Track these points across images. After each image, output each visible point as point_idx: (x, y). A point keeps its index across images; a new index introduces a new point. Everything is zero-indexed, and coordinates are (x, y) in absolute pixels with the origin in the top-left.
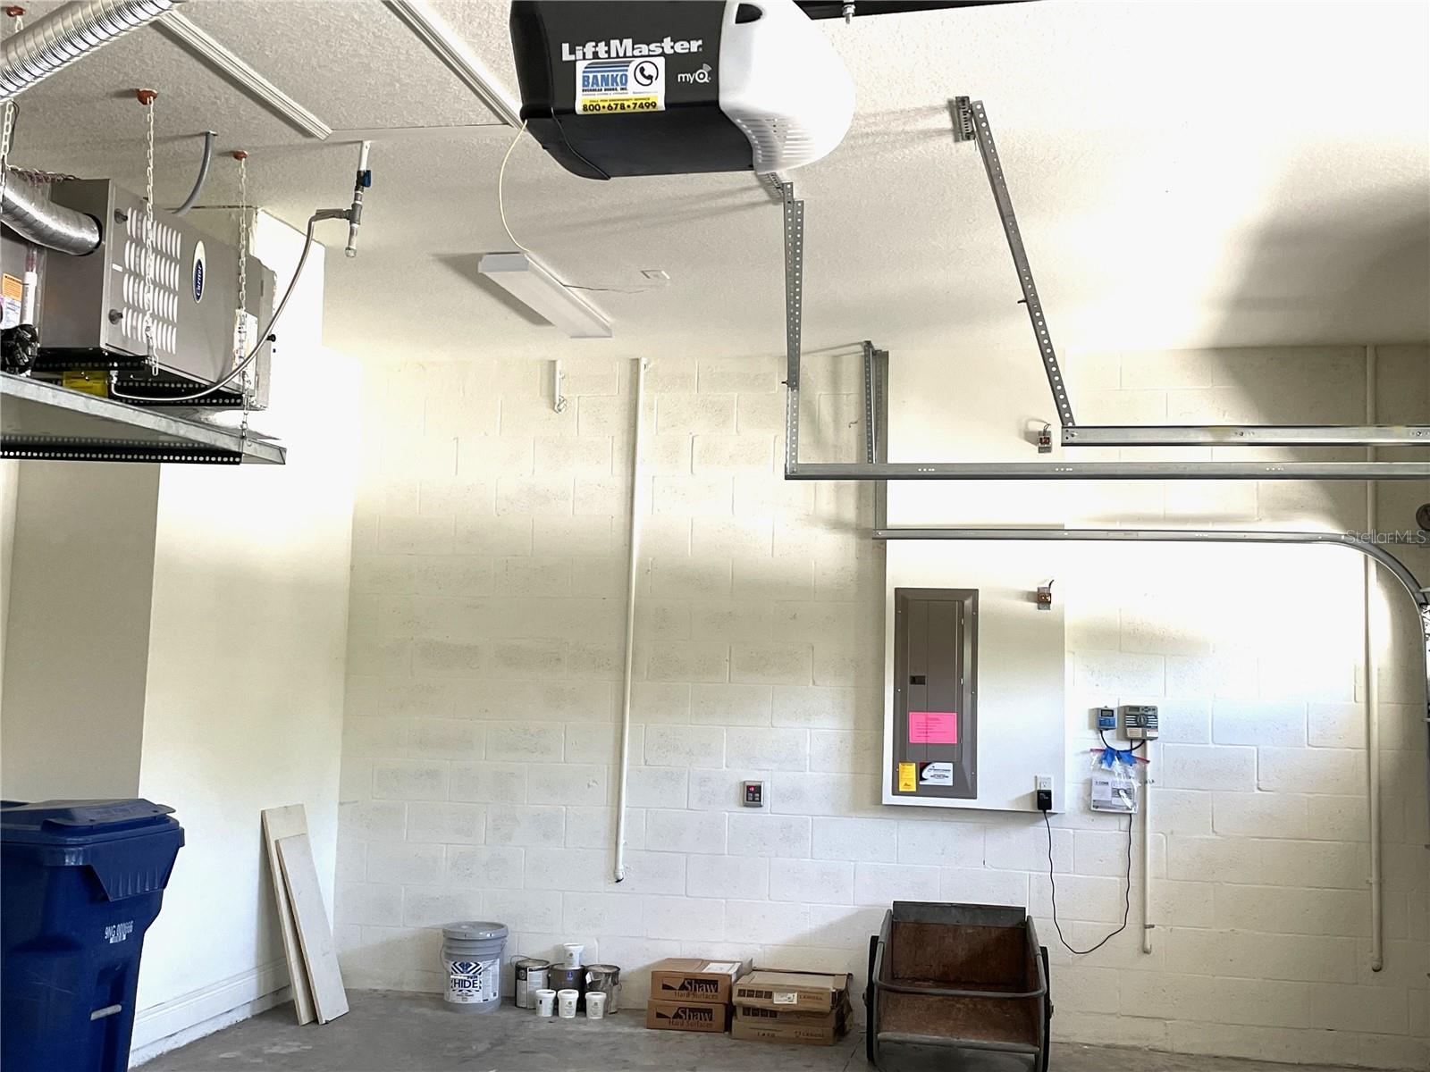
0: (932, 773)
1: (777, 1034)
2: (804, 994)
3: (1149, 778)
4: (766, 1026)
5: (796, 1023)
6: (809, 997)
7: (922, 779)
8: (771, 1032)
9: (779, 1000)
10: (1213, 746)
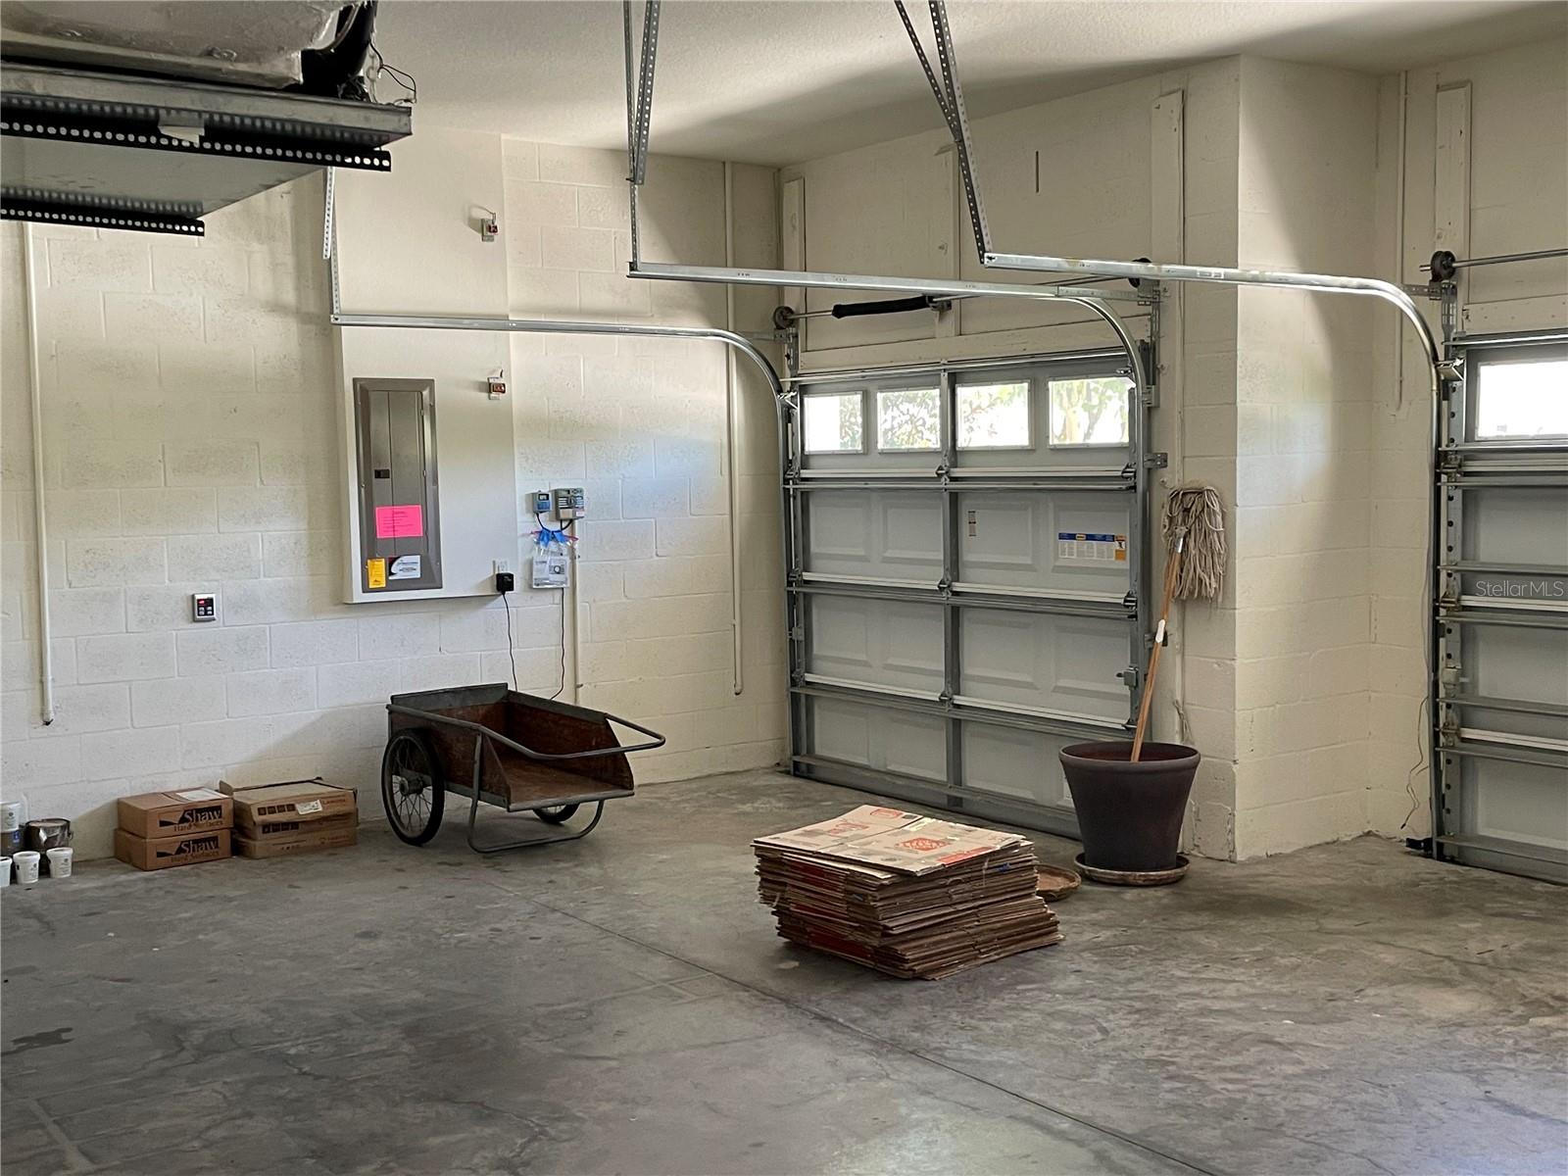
0: (401, 567)
1: (301, 844)
2: (326, 800)
3: (577, 553)
4: (290, 839)
5: (319, 830)
6: (332, 802)
7: (391, 574)
8: (295, 844)
9: (304, 810)
10: (623, 521)
